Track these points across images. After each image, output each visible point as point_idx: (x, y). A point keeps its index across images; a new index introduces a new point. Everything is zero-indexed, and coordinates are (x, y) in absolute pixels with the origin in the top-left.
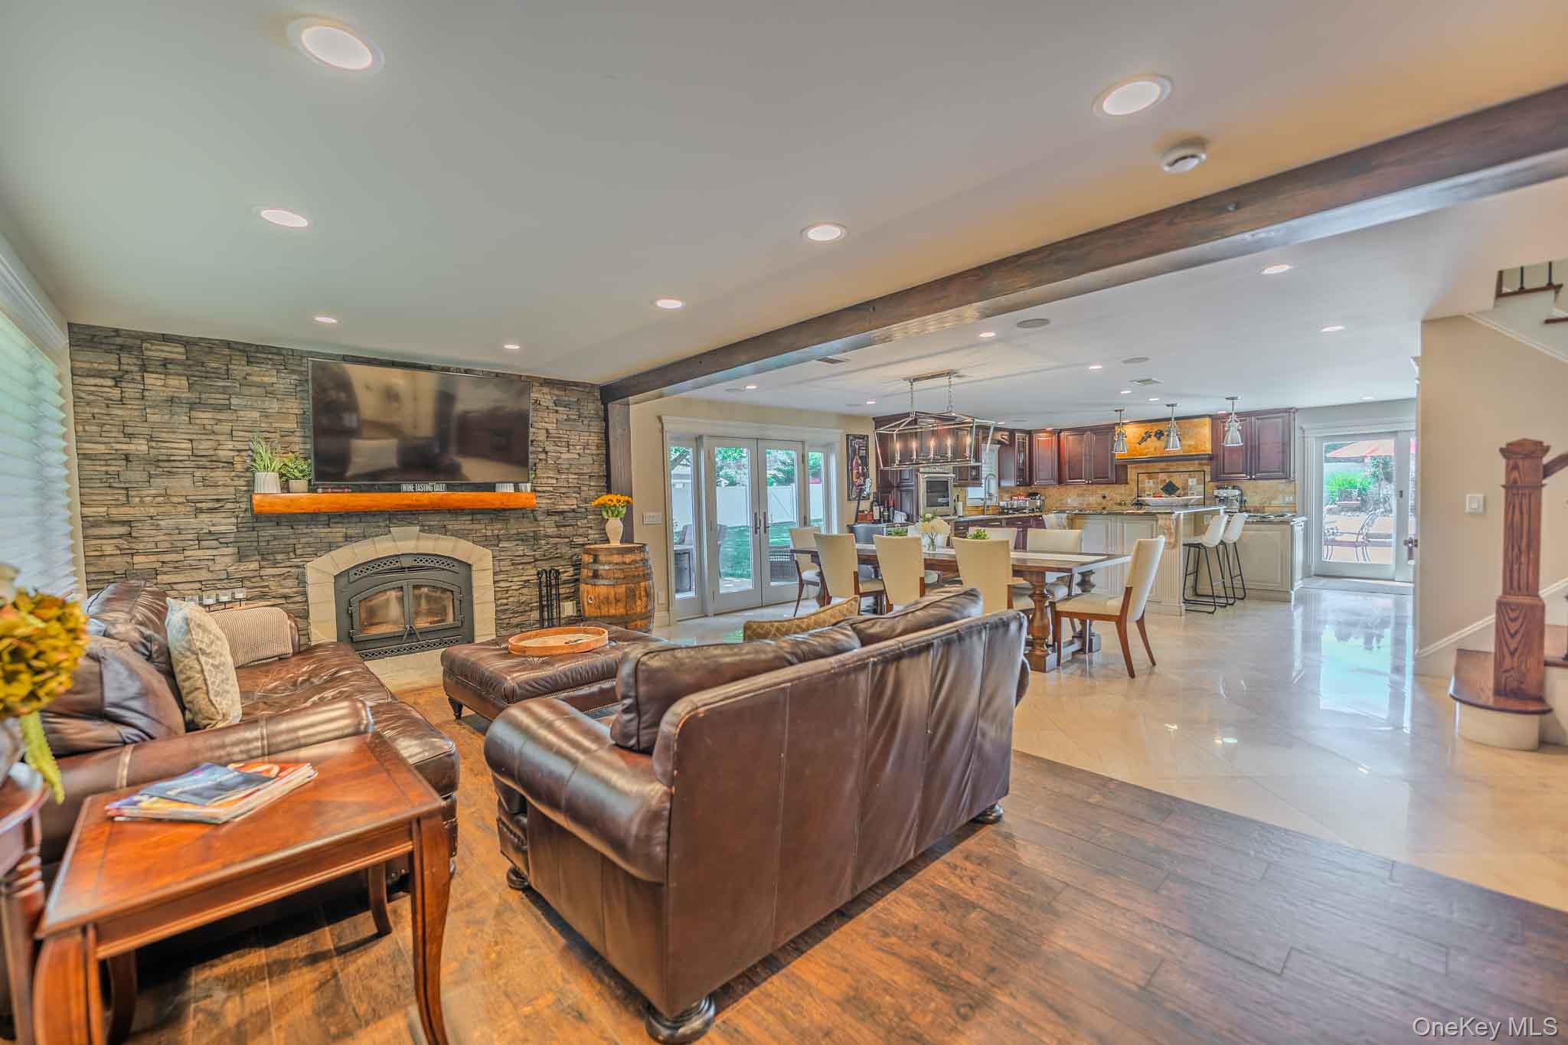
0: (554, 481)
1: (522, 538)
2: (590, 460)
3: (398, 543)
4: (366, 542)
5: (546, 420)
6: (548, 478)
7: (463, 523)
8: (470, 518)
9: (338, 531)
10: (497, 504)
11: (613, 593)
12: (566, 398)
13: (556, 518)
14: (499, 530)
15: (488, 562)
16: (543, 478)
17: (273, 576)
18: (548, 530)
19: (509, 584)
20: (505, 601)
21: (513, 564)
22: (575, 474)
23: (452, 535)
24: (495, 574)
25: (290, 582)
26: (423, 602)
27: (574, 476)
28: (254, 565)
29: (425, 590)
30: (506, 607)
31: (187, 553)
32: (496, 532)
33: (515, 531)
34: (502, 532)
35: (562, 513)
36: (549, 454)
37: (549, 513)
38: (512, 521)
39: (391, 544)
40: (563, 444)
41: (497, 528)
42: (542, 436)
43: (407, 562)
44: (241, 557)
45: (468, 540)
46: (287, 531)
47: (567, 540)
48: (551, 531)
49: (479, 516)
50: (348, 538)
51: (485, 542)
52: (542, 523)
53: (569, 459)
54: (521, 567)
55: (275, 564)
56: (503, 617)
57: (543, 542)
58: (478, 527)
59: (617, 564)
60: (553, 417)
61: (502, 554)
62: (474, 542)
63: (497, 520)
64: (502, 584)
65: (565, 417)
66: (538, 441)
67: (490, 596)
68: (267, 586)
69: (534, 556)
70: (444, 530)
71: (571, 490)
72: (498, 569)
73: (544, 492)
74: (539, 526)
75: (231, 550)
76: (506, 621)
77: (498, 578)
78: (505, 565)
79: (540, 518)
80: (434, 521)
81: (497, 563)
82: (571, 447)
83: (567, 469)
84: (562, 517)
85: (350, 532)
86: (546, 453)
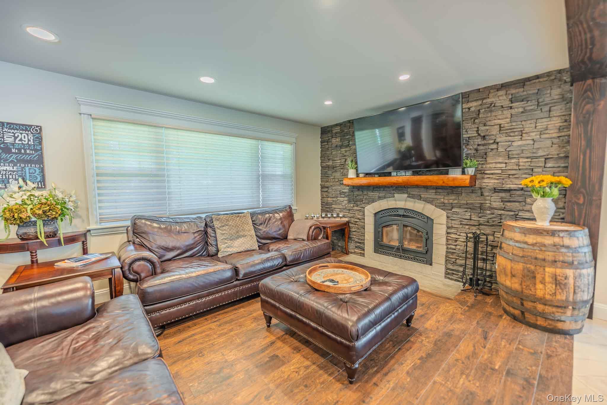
0: (504, 165)
1: (470, 207)
2: (548, 143)
3: (397, 202)
4: (385, 200)
5: (500, 117)
6: (496, 163)
7: (431, 194)
8: (434, 191)
9: (376, 194)
10: (451, 184)
11: (509, 267)
12: (525, 93)
13: (503, 195)
14: (454, 200)
15: (444, 220)
16: (492, 163)
17: (357, 210)
18: (494, 204)
19: (458, 237)
20: (454, 247)
21: (461, 224)
22: (527, 158)
23: (423, 201)
24: (448, 228)
25: (361, 213)
26: (408, 236)
27: (526, 160)
28: (352, 205)
29: (409, 228)
30: (454, 251)
31: (338, 198)
32: (451, 201)
33: (465, 202)
34: (456, 201)
35: (509, 190)
36: (499, 144)
37: (495, 190)
38: (463, 194)
39: (394, 202)
40: (516, 134)
41: (451, 199)
42: (495, 130)
43: (401, 212)
44: (349, 202)
45: (433, 205)
46: (361, 193)
47: (512, 213)
48: (495, 205)
49: (439, 191)
50: (380, 198)
51: (443, 206)
52: (488, 198)
53: (520, 146)
54: (467, 227)
55: (357, 206)
56: (451, 257)
57: (488, 212)
58: (439, 197)
59: (517, 242)
60: (507, 113)
61: (455, 216)
62: (436, 206)
63: (452, 193)
64: (453, 236)
65: (521, 110)
66: (490, 135)
67: (444, 241)
68: (354, 214)
69: (479, 221)
70: (420, 198)
71: (521, 172)
72: (450, 225)
73: (492, 174)
74: (486, 200)
75: (346, 199)
76: (453, 260)
77: (449, 231)
78: (456, 224)
79: (486, 194)
80: (415, 192)
81: (450, 221)
82: (524, 135)
83: (518, 154)
84: (508, 194)
85: (381, 195)
86: (498, 143)
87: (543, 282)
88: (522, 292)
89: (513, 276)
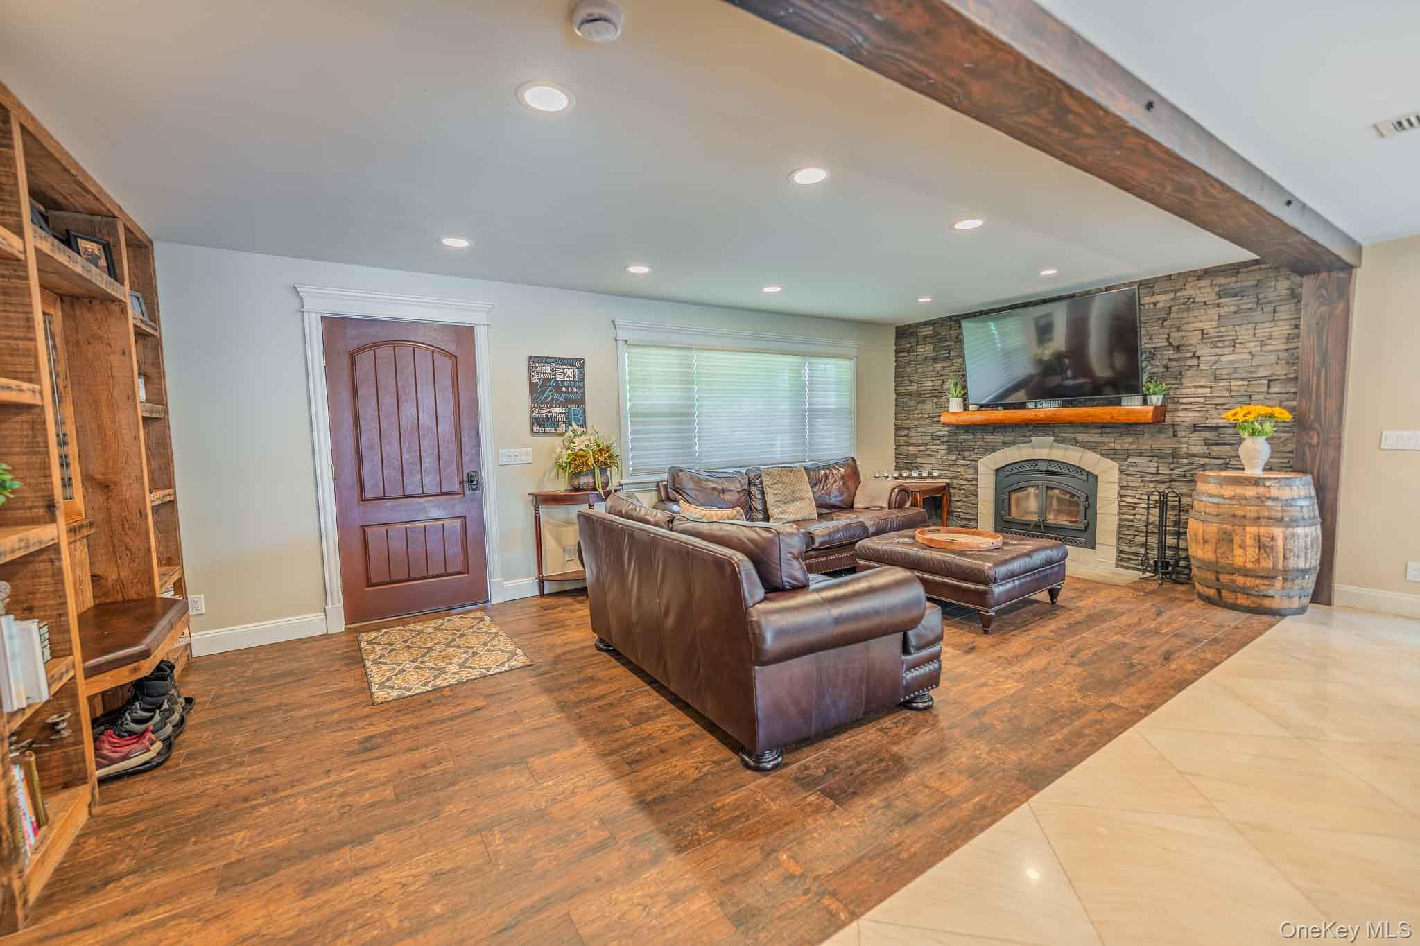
0: (1208, 390)
1: (1158, 455)
2: (1273, 357)
3: (1037, 450)
4: (1014, 447)
5: (1203, 318)
6: (1196, 387)
7: (1093, 436)
8: (1100, 431)
9: (999, 438)
10: (1124, 419)
12: (1239, 285)
13: (1207, 434)
14: (1131, 444)
15: (1114, 475)
16: (1190, 387)
17: (964, 465)
18: (1193, 448)
19: (1136, 501)
20: (1131, 517)
21: (1142, 481)
22: (1242, 379)
23: (1080, 446)
24: (1122, 487)
25: (971, 471)
26: (1055, 503)
27: (1241, 383)
28: (954, 458)
29: (1057, 492)
30: (1131, 523)
31: (929, 447)
32: (1126, 446)
33: (1148, 447)
34: (1134, 446)
35: (1215, 428)
36: (1202, 358)
37: (1195, 428)
38: (1146, 435)
39: (1030, 450)
40: (1227, 343)
41: (1126, 443)
42: (1195, 338)
43: (1043, 466)
44: (949, 451)
45: (1096, 452)
46: (971, 437)
47: (1221, 462)
48: (1196, 449)
49: (1107, 430)
50: (1005, 444)
51: (1113, 455)
52: (1185, 440)
53: (1232, 362)
54: (1152, 485)
55: (964, 458)
56: (1127, 532)
57: (1185, 461)
58: (1106, 440)
60: (1213, 313)
61: (1131, 469)
62: (1101, 455)
63: (1128, 433)
64: (1129, 500)
65: (1233, 309)
66: (1187, 346)
67: (1114, 508)
68: (959, 472)
69: (1170, 475)
70: (1075, 442)
71: (1233, 400)
72: (1125, 484)
73: (1190, 403)
74: (1180, 443)
75: (944, 447)
76: (1131, 537)
77: (1123, 492)
78: (1133, 481)
79: (1181, 434)
80: (1067, 433)
81: (1124, 477)
82: (1237, 345)
83: (1229, 374)
84: (1215, 433)
85: (1007, 439)
86: (1198, 357)
87: (1243, 546)
88: (1217, 562)
89: (1206, 542)
